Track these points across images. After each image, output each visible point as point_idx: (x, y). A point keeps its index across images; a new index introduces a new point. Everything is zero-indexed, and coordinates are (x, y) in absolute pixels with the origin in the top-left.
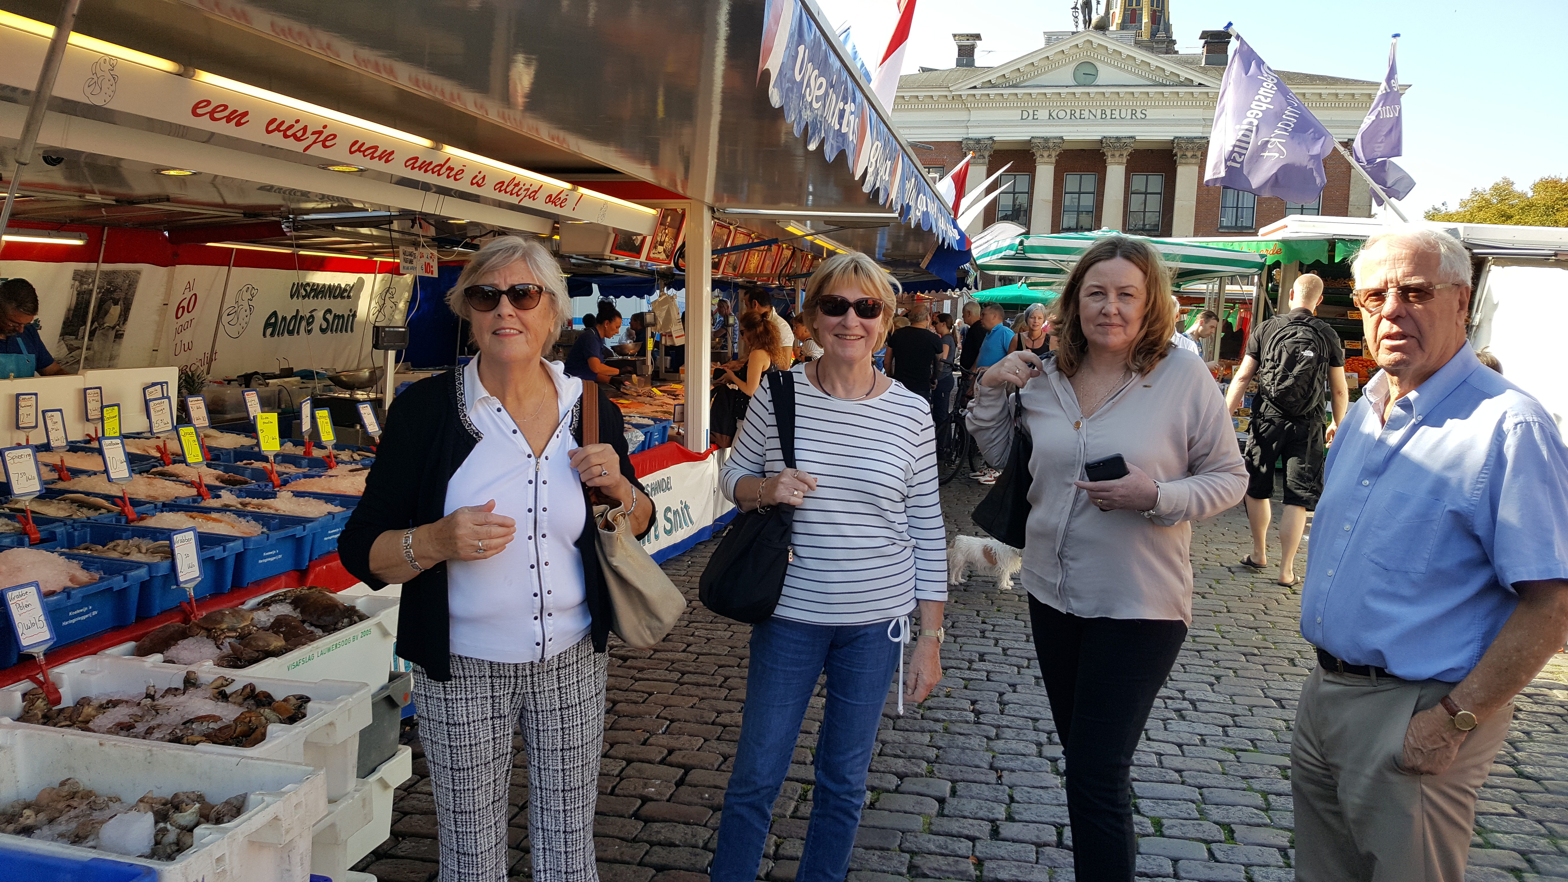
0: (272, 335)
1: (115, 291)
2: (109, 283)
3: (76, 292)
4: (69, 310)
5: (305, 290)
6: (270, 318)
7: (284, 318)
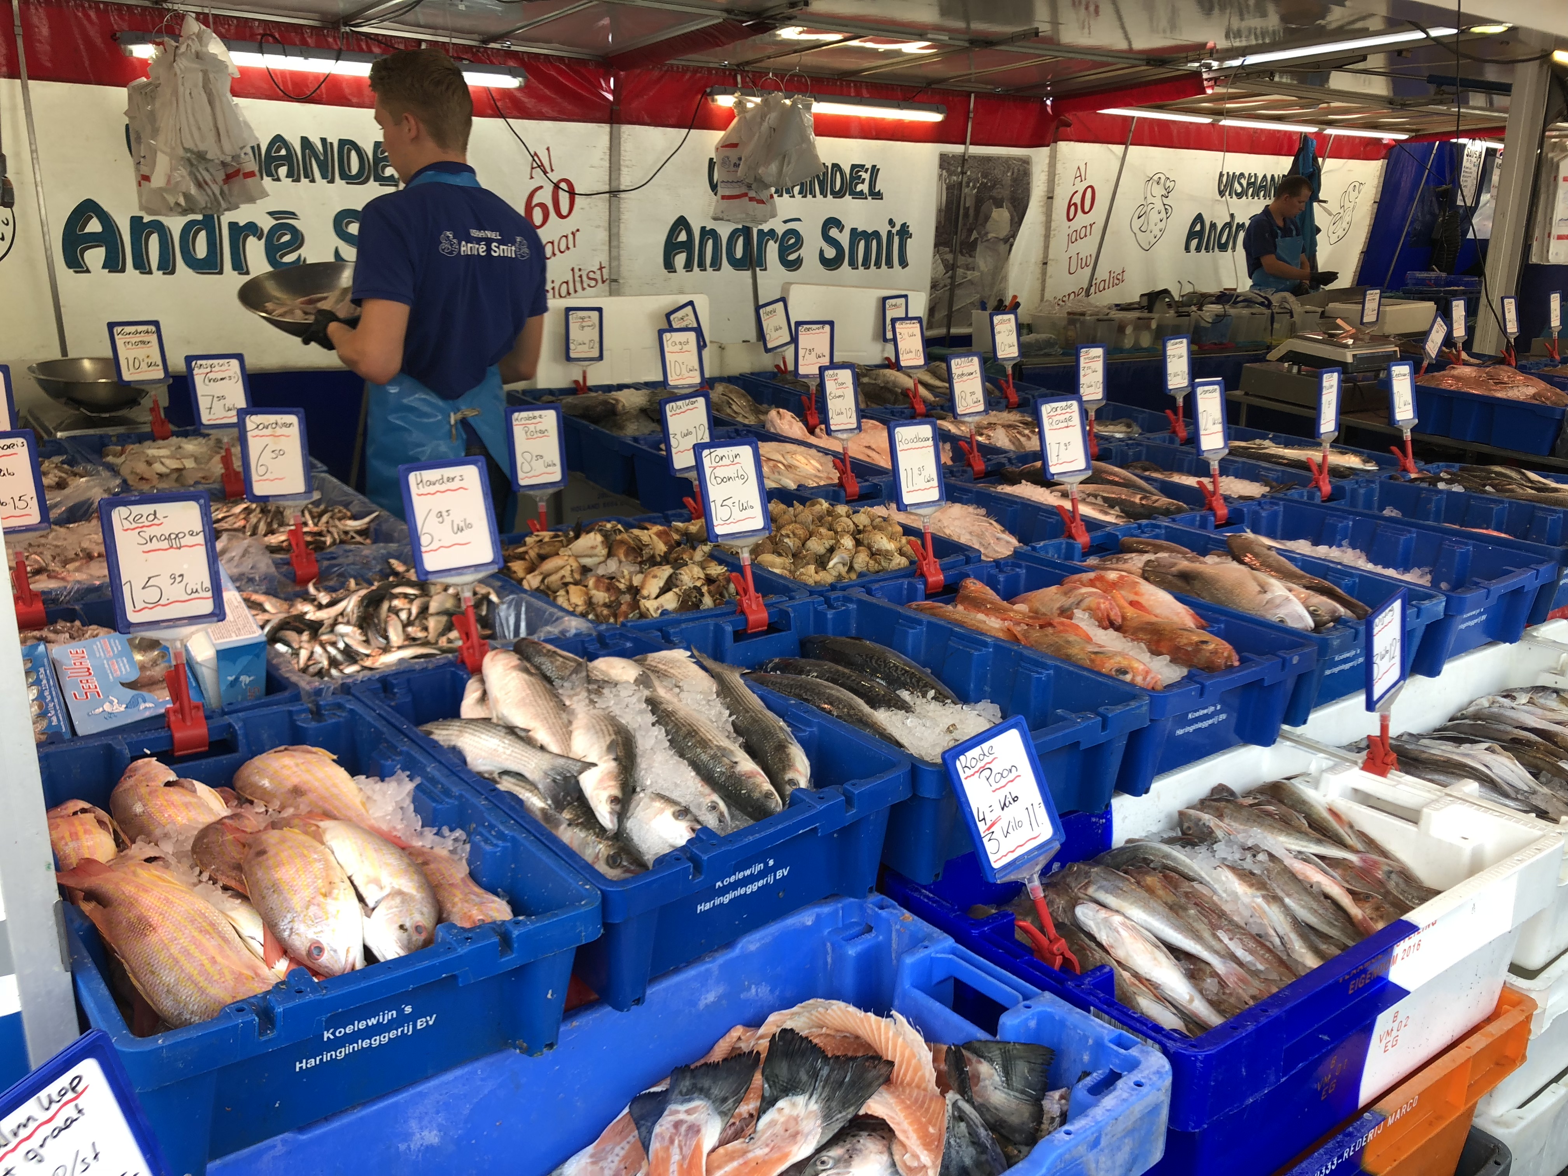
0: (1198, 249)
1: (993, 187)
2: (985, 175)
3: (944, 186)
4: (939, 211)
5: (1241, 184)
6: (1193, 224)
7: (1213, 226)
